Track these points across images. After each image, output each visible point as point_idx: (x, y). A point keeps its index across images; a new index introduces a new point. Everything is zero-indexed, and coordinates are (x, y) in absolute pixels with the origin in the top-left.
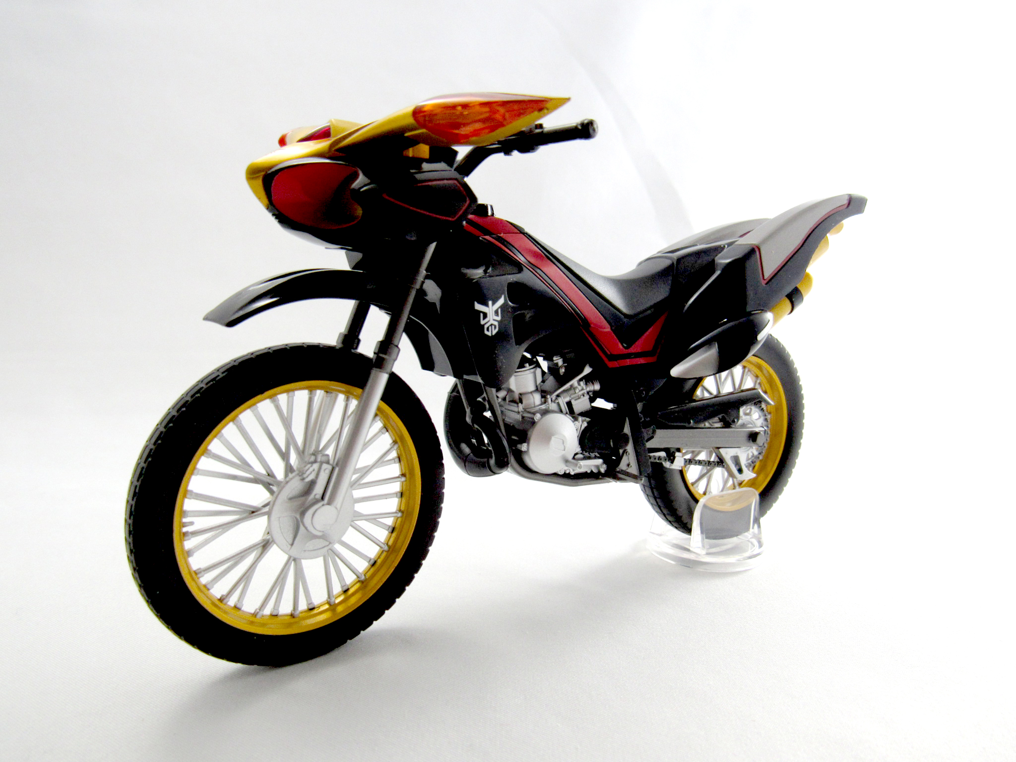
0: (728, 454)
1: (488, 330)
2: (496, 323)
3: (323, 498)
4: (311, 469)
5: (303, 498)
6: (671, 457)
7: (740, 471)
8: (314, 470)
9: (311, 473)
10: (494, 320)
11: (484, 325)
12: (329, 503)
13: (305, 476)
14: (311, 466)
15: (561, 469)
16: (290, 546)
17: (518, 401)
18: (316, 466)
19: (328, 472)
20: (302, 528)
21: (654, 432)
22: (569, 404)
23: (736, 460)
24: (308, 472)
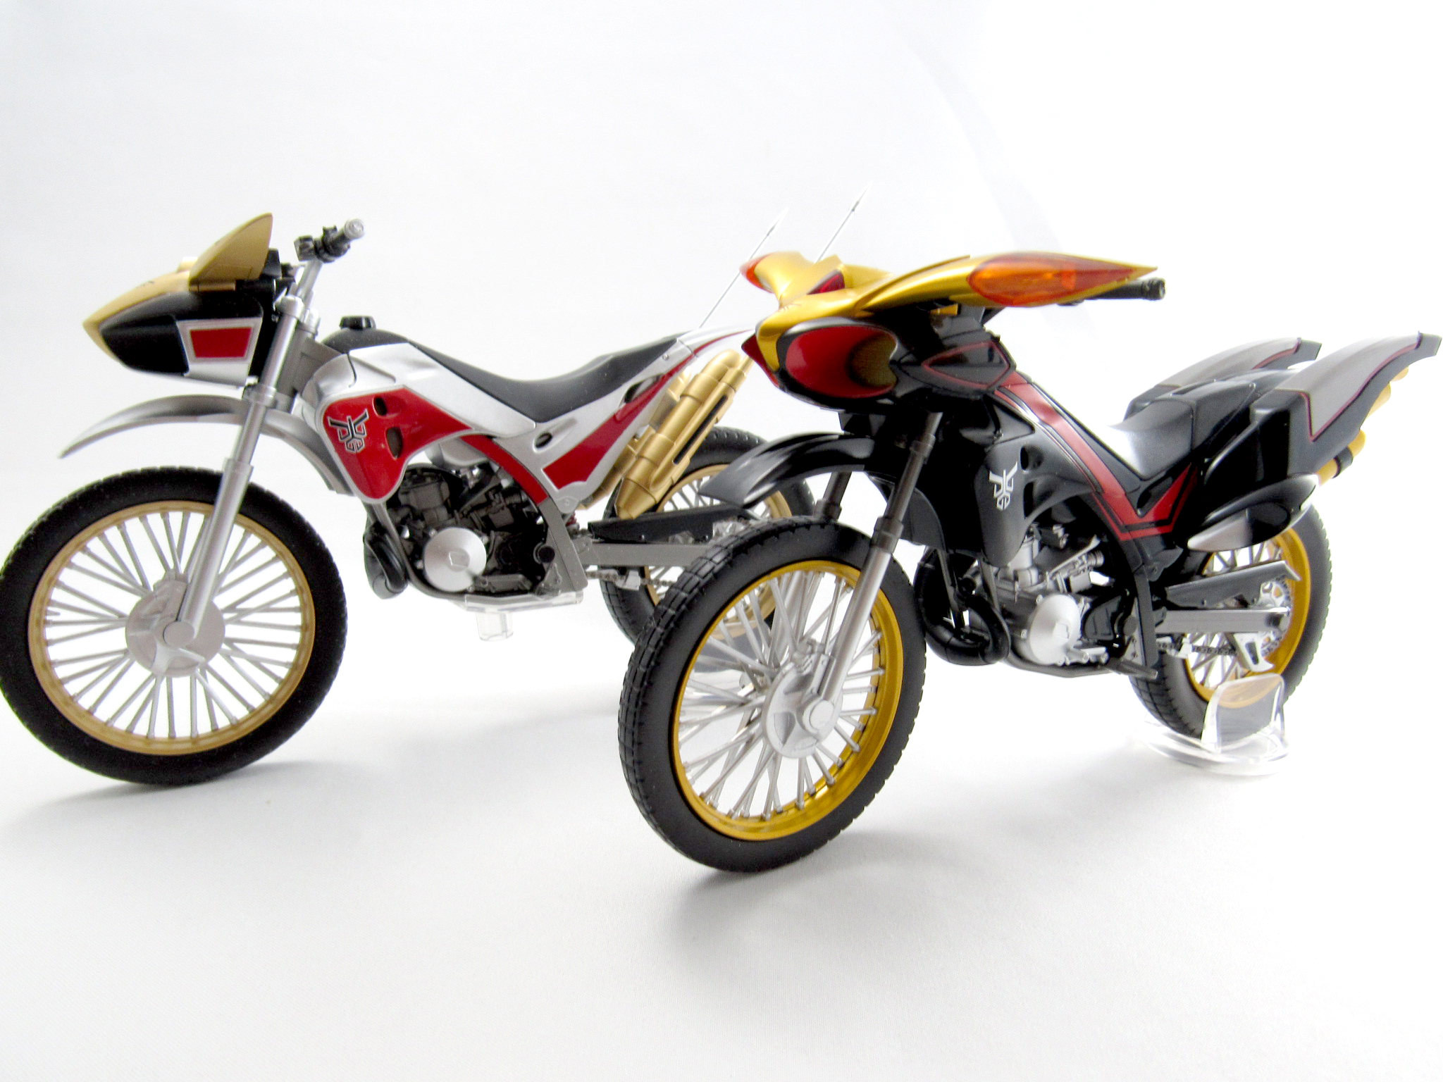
0: (1242, 640)
1: (1000, 503)
2: (1009, 495)
3: (819, 691)
4: (809, 661)
5: (799, 694)
6: (1177, 643)
7: (1255, 660)
8: (811, 662)
9: (808, 665)
10: (1007, 491)
11: (997, 499)
12: (826, 698)
13: (803, 668)
14: (810, 657)
15: (1060, 659)
16: (781, 744)
17: (1012, 578)
18: (813, 657)
19: (825, 663)
20: (797, 726)
21: (1164, 615)
22: (1067, 581)
23: (1251, 647)
24: (806, 664)
